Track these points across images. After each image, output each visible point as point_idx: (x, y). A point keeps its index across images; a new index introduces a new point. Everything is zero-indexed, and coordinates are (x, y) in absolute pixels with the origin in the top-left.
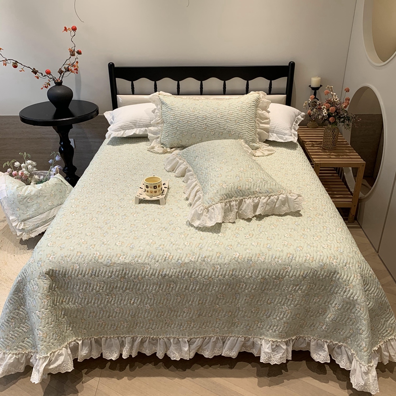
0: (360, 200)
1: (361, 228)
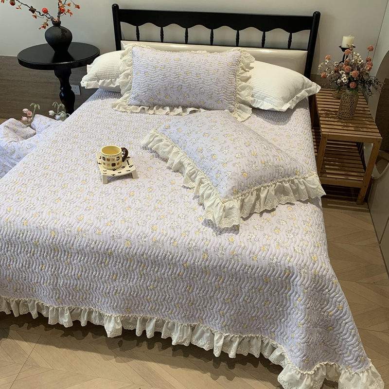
0: (372, 181)
1: (370, 212)
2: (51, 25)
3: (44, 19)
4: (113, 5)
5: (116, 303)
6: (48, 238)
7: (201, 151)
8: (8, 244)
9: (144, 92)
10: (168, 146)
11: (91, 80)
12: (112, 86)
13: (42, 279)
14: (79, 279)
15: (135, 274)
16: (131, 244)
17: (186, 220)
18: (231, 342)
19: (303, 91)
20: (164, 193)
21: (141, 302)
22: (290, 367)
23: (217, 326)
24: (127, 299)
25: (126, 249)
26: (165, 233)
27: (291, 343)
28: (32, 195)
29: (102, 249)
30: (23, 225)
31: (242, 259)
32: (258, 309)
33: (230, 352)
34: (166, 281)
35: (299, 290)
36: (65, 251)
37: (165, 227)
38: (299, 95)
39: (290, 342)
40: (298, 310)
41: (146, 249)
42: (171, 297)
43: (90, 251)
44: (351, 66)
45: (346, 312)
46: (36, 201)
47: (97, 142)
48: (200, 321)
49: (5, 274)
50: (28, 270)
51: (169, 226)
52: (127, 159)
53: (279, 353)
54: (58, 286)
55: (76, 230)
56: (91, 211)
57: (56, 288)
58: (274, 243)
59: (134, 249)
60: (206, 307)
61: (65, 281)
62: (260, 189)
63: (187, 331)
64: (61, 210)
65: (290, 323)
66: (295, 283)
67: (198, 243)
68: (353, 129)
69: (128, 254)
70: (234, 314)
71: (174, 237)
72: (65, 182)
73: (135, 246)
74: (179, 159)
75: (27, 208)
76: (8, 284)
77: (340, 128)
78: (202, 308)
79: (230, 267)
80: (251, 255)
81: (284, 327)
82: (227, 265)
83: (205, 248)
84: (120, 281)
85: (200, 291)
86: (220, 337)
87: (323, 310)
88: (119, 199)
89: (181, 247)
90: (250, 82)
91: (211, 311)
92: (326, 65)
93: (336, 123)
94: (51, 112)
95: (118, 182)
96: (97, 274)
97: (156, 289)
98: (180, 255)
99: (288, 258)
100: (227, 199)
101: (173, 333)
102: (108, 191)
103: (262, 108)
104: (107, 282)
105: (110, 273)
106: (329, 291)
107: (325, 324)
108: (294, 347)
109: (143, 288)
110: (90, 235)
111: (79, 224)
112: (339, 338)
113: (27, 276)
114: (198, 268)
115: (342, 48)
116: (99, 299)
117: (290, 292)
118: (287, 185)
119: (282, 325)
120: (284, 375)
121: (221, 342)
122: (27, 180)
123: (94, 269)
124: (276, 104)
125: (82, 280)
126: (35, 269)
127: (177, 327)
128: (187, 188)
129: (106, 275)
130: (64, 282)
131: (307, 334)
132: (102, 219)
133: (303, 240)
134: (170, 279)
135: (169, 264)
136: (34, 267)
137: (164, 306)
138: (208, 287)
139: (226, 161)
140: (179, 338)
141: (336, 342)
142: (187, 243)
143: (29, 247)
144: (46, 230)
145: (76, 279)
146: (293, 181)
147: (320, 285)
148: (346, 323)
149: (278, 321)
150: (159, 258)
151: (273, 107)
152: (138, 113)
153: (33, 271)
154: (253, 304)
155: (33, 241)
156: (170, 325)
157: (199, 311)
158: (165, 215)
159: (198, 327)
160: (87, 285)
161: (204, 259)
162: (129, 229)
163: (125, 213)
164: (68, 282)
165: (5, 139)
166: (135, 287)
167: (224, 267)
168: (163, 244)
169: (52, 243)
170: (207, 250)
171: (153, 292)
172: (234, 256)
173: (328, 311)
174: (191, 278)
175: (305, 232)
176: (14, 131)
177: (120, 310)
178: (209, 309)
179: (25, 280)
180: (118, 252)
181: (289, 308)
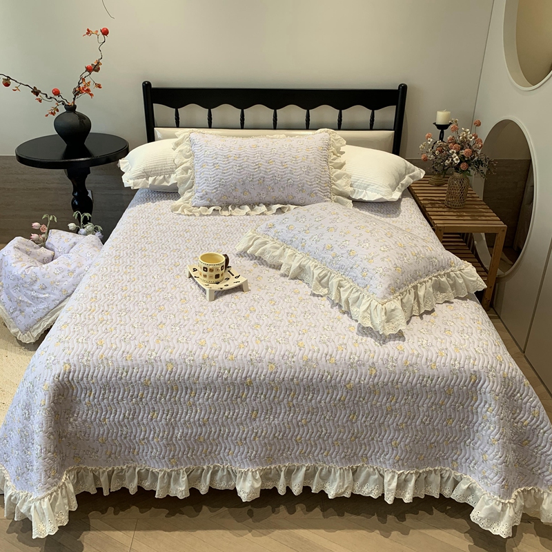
0: (498, 279)
1: (500, 318)
2: (62, 109)
3: (53, 104)
4: (144, 83)
5: (254, 452)
6: (163, 373)
7: (332, 248)
8: (105, 389)
9: (215, 189)
10: (277, 248)
11: (138, 177)
12: (165, 184)
13: (152, 432)
14: (204, 425)
15: (283, 407)
16: (276, 367)
17: (336, 332)
18: (406, 481)
19: (407, 177)
20: (293, 305)
21: (287, 446)
22: (487, 498)
23: (387, 462)
24: (269, 444)
25: (271, 374)
26: (316, 349)
27: (484, 468)
28: (122, 323)
29: (238, 379)
30: (126, 360)
31: (418, 370)
32: (438, 432)
33: (404, 496)
34: (322, 411)
35: (489, 399)
36: (187, 388)
37: (313, 342)
38: (403, 182)
39: (480, 468)
40: (490, 423)
41: (296, 372)
42: (328, 431)
43: (223, 383)
44: (459, 144)
45: (543, 418)
46: (132, 329)
47: (175, 254)
48: (363, 461)
49: (97, 433)
50: (131, 423)
51: (318, 339)
52: (228, 269)
53: (467, 486)
54: (174, 439)
55: (201, 358)
56: (211, 333)
57: (171, 442)
58: (450, 346)
59: (281, 372)
60: (373, 439)
61: (185, 431)
62: (417, 286)
63: (348, 476)
64: (172, 336)
65: (478, 443)
66: (483, 390)
67: (362, 357)
68: (469, 218)
69: (273, 380)
70: (409, 443)
71: (330, 353)
72: (159, 303)
73: (282, 370)
74: (298, 261)
75: (125, 339)
76: (100, 448)
77: (454, 218)
78: (368, 441)
79: (404, 382)
80: (428, 364)
81: (470, 451)
82: (400, 380)
83: (371, 361)
84: (262, 419)
85: (366, 418)
86: (393, 477)
87: (516, 420)
88: (239, 316)
89: (341, 364)
90: (346, 170)
91: (380, 443)
92: (430, 145)
93: (446, 213)
94: (72, 225)
95: (227, 297)
96: (231, 414)
97: (309, 425)
98: (341, 374)
99: (472, 361)
100: (386, 300)
101: (327, 484)
102: (220, 308)
103: (366, 199)
104: (244, 423)
105: (248, 411)
106: (521, 395)
107: (519, 439)
108: (489, 471)
109: (293, 424)
110: (221, 362)
111: (203, 351)
112: (537, 453)
113: (129, 431)
114: (364, 388)
115: (436, 125)
116: (230, 449)
117: (477, 404)
118: (444, 279)
119: (467, 448)
120: (480, 510)
121: (394, 484)
122: (105, 305)
123: (227, 408)
124: (383, 193)
125: (209, 425)
126: (142, 420)
127: (335, 473)
128: (318, 296)
129: (243, 414)
130: (183, 432)
131: (503, 451)
132: (230, 341)
133: (481, 340)
134: (328, 407)
135: (327, 387)
136: (140, 417)
137: (319, 447)
138: (378, 411)
139: (371, 257)
140: (339, 487)
141: (533, 459)
142: (347, 358)
143: (136, 389)
144: (159, 363)
145: (200, 426)
146: (448, 275)
147: (511, 389)
148: (544, 432)
149: (462, 444)
150: (314, 381)
151: (381, 197)
152: (210, 215)
153: (138, 423)
154: (433, 425)
155: (142, 380)
156: (324, 472)
157: (363, 446)
158: (307, 328)
159: (360, 470)
160: (215, 432)
161: (371, 375)
162: (270, 349)
163: (255, 331)
164: (190, 431)
165: (19, 264)
166: (281, 424)
167: (397, 383)
168: (317, 363)
169: (169, 380)
170: (373, 363)
171: (306, 428)
172: (408, 367)
173: (522, 420)
174: (355, 402)
175: (479, 331)
176: (27, 253)
177: (260, 461)
178: (377, 441)
179: (125, 438)
180: (260, 379)
181: (477, 424)
